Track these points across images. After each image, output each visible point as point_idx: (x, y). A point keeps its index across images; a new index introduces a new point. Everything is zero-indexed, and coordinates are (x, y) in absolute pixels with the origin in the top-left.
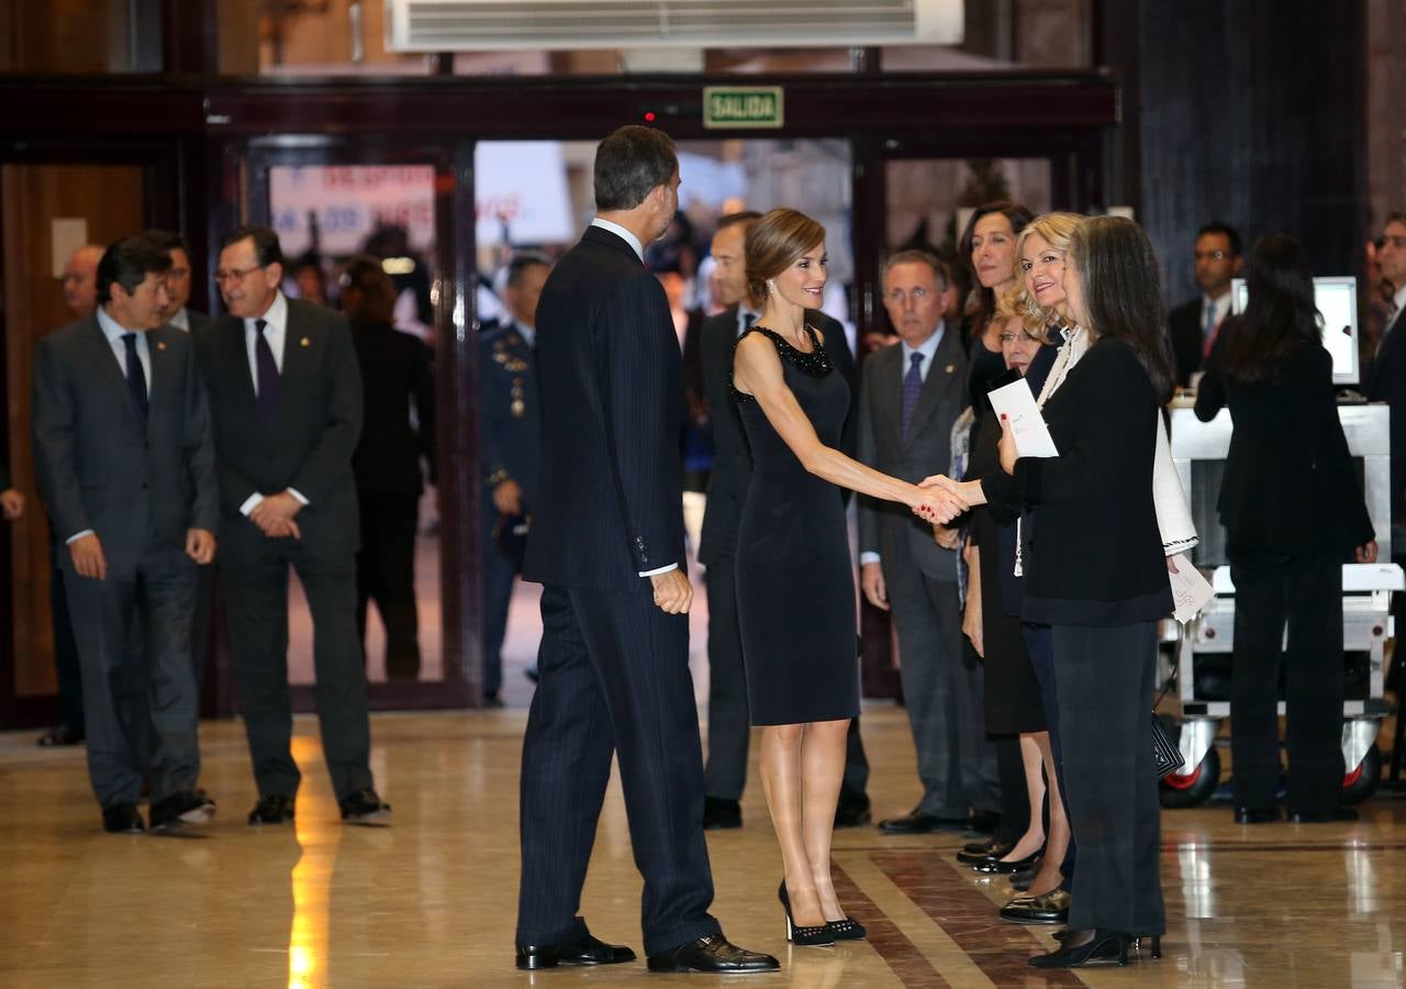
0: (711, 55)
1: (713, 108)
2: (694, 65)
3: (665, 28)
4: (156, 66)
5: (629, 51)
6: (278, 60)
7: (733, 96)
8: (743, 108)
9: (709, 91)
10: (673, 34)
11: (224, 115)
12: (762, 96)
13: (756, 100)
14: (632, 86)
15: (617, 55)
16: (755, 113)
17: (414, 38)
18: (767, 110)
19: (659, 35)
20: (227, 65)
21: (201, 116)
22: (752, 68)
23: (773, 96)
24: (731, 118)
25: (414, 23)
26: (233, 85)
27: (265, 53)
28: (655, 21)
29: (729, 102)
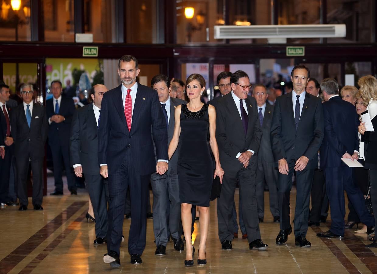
0: (288, 40)
1: (288, 52)
2: (284, 42)
3: (278, 33)
4: (163, 42)
5: (270, 39)
6: (190, 41)
7: (293, 49)
8: (295, 51)
9: (288, 48)
10: (280, 35)
11: (177, 53)
12: (300, 49)
13: (298, 50)
14: (270, 47)
15: (266, 40)
16: (298, 53)
17: (221, 35)
18: (301, 52)
19: (276, 35)
20: (179, 41)
21: (173, 53)
22: (297, 42)
23: (302, 49)
24: (292, 54)
25: (221, 32)
26: (180, 46)
27: (187, 39)
28: (275, 32)
29: (292, 50)
